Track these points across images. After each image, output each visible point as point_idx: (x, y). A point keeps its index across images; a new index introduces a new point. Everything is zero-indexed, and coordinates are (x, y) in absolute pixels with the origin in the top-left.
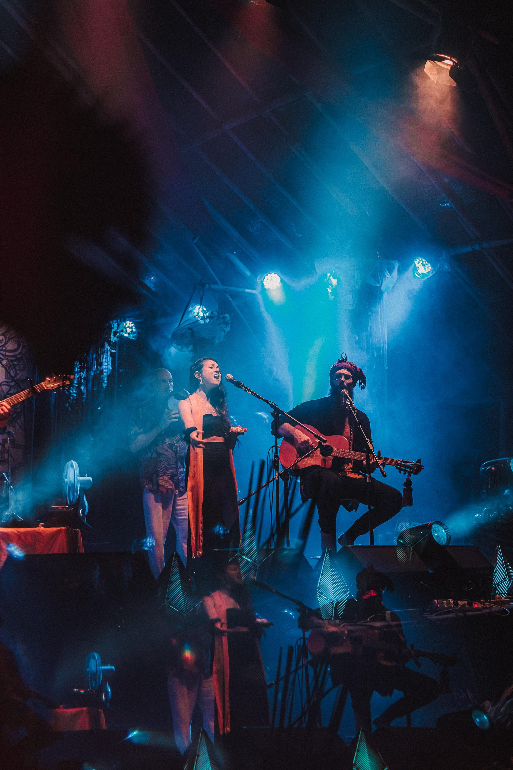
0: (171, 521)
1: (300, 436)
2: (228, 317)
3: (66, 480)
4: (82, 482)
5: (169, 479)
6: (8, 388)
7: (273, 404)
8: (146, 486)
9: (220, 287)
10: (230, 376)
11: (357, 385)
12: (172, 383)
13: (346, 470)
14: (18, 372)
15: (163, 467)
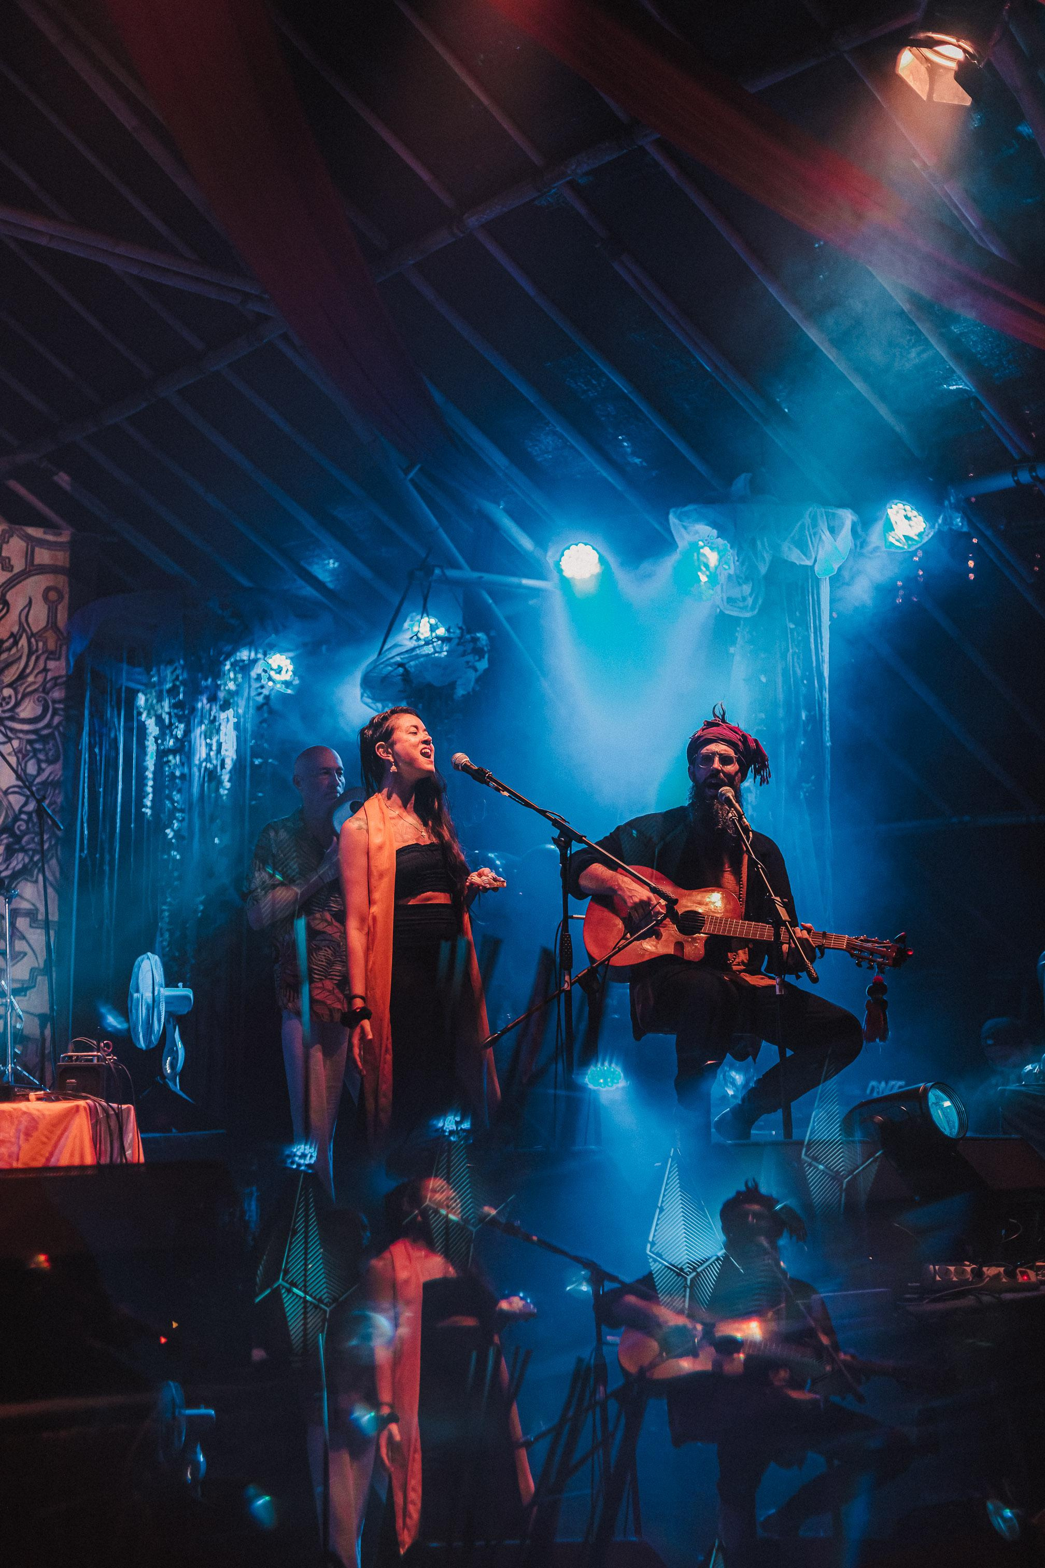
0: (344, 1085)
1: (630, 890)
2: (483, 640)
3: (135, 995)
4: (170, 1001)
5: (335, 987)
6: (23, 799)
7: (557, 818)
8: (290, 1005)
9: (467, 573)
10: (462, 757)
11: (750, 774)
12: (343, 778)
13: (735, 968)
14: (44, 765)
15: (322, 961)
